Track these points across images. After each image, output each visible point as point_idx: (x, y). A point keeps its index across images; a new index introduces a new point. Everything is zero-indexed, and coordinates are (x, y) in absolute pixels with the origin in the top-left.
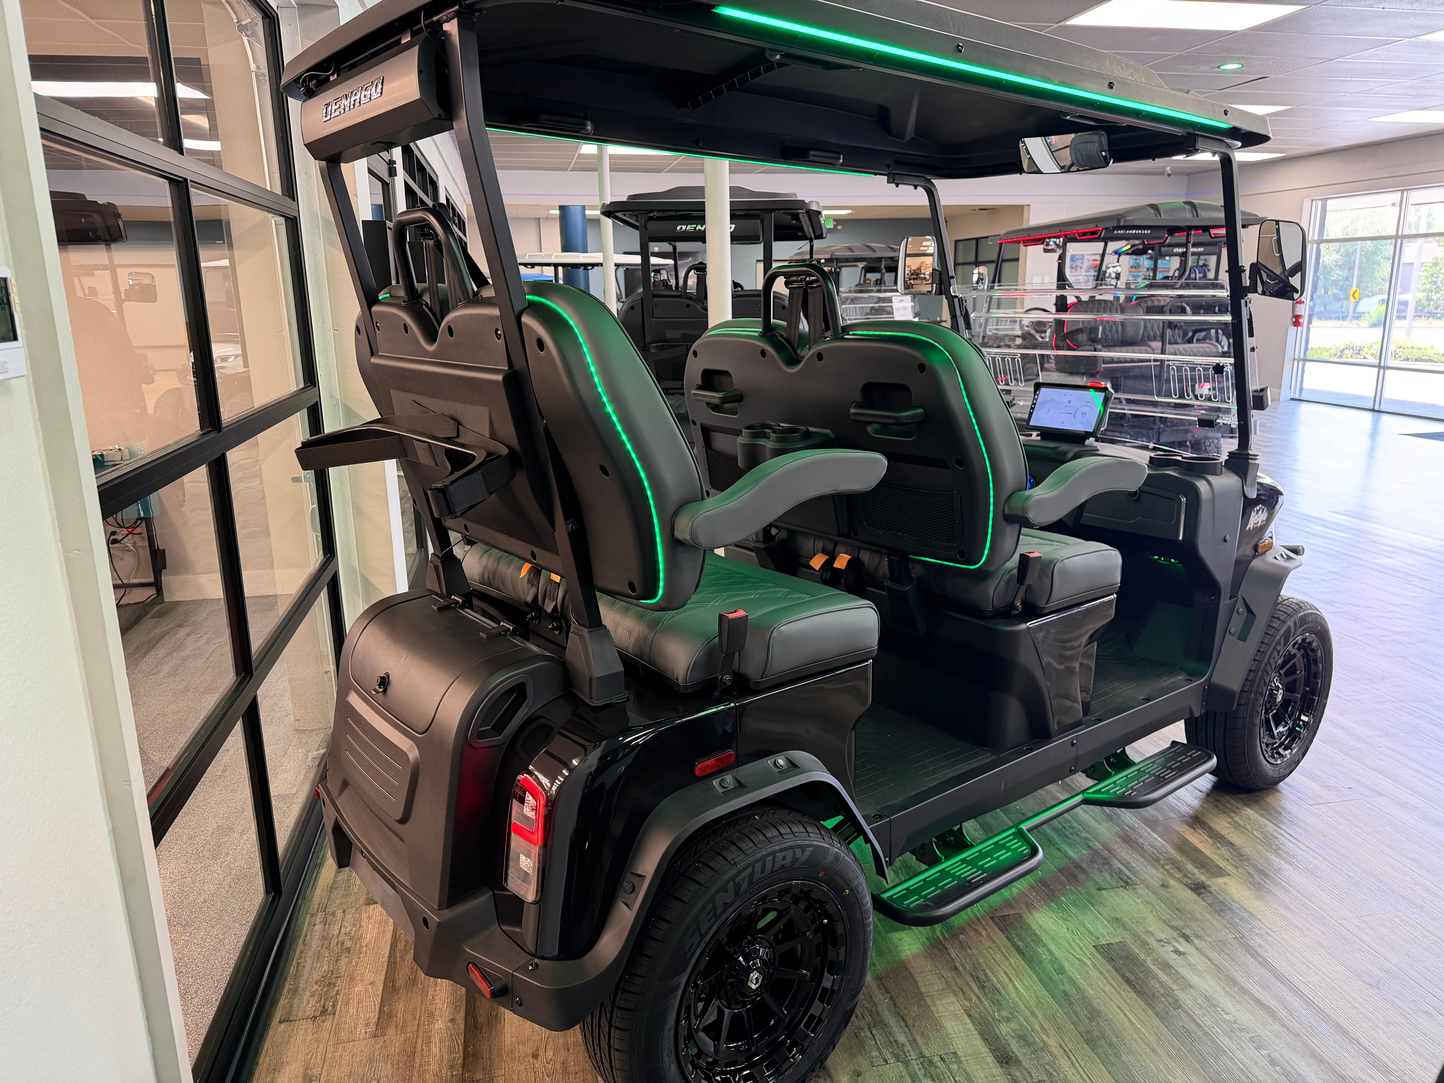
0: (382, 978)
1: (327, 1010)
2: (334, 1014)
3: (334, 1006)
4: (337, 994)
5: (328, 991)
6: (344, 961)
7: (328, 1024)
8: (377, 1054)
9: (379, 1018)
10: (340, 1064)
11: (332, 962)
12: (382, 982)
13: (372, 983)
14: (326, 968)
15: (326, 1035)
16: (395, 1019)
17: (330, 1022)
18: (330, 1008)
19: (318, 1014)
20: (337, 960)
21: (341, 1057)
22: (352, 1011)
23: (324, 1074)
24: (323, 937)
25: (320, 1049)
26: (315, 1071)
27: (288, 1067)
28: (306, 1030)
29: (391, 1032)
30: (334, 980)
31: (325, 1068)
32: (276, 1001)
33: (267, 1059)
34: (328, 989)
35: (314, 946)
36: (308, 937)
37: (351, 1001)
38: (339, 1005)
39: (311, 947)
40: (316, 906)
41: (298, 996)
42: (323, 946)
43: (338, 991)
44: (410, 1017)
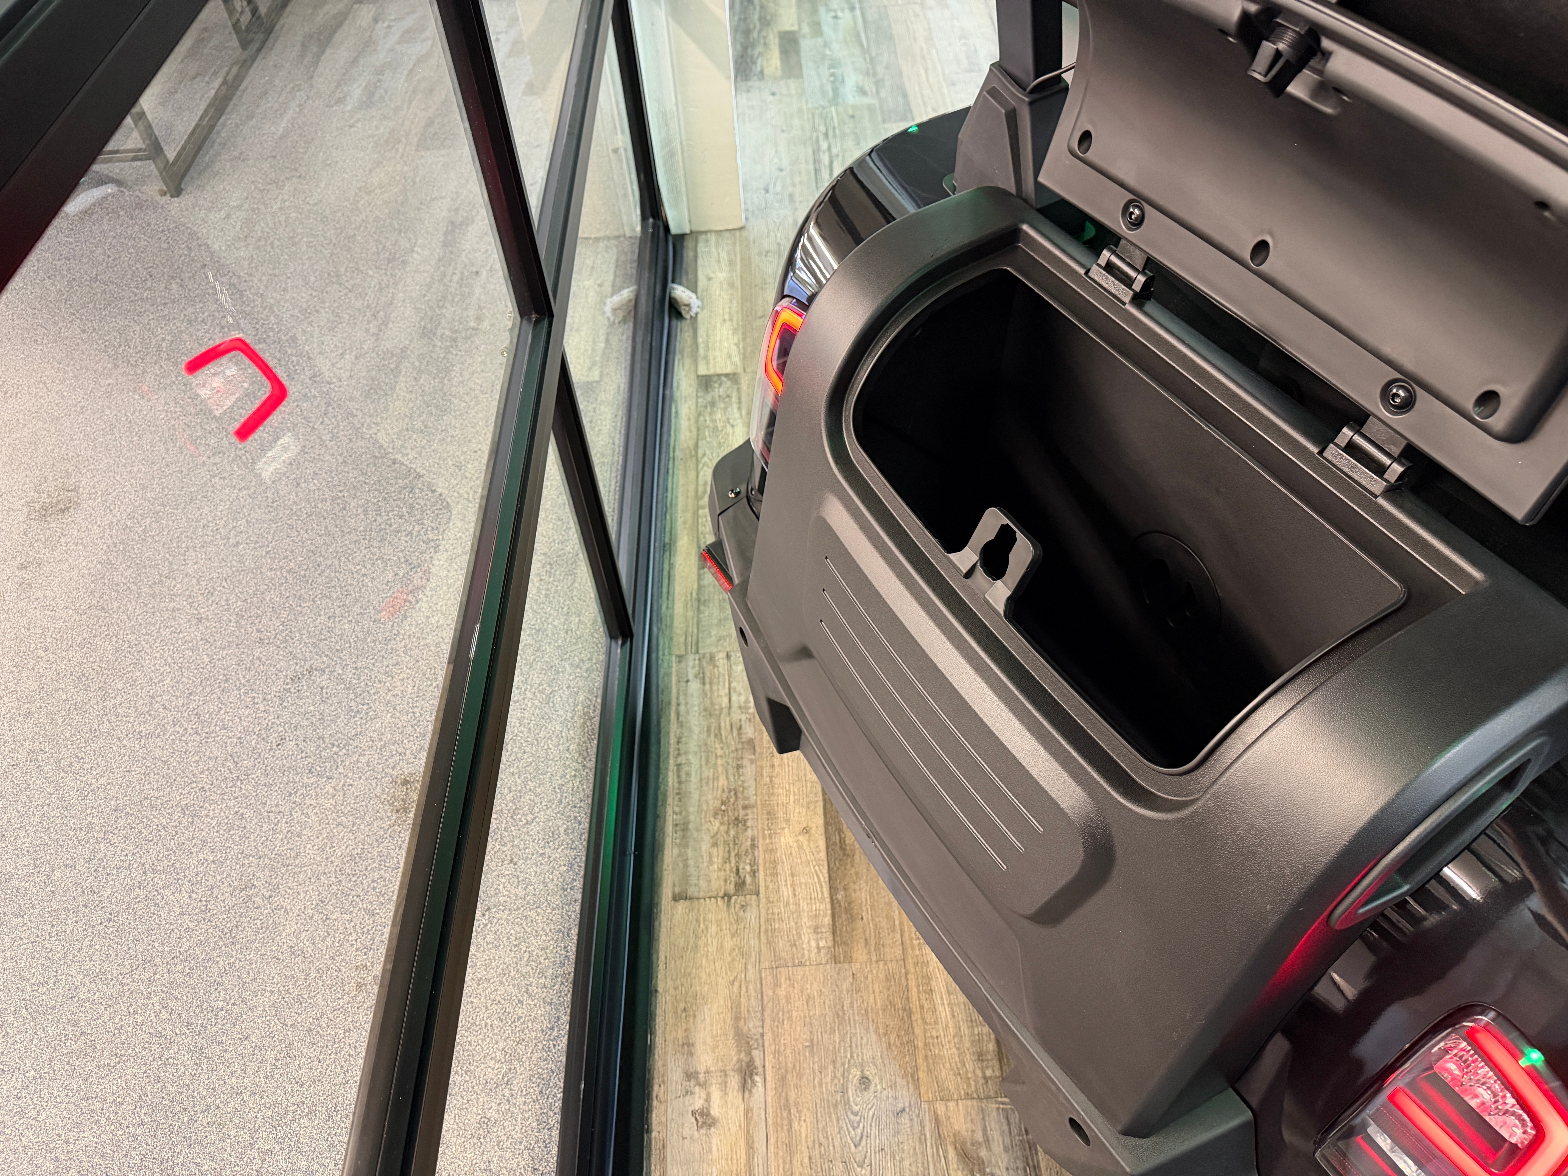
0: (820, 821)
1: (744, 883)
2: (758, 894)
3: (754, 873)
4: (753, 846)
5: (735, 837)
6: (749, 770)
7: (751, 915)
8: (847, 1003)
9: (833, 916)
10: (790, 1018)
11: (731, 771)
12: (821, 830)
13: (806, 830)
14: (722, 781)
15: (753, 942)
16: (860, 924)
17: (755, 910)
18: (748, 880)
19: (731, 888)
20: (739, 767)
21: (788, 998)
22: (786, 892)
23: (768, 1037)
24: (705, 710)
25: (751, 974)
26: (752, 1026)
27: (706, 1008)
28: (719, 923)
29: (860, 954)
30: (742, 813)
31: (768, 1021)
32: (656, 849)
33: (670, 983)
34: (737, 833)
35: (696, 730)
36: (682, 708)
37: (779, 867)
38: (761, 868)
39: (691, 731)
40: (682, 639)
41: (691, 843)
42: (709, 730)
43: (753, 840)
44: (884, 924)
